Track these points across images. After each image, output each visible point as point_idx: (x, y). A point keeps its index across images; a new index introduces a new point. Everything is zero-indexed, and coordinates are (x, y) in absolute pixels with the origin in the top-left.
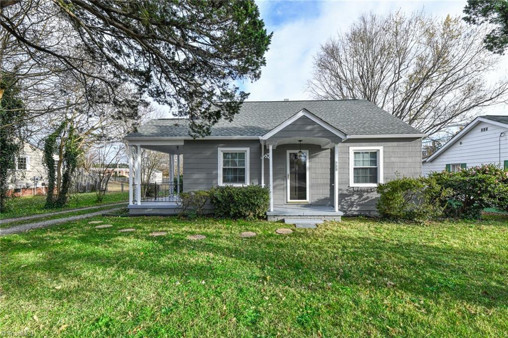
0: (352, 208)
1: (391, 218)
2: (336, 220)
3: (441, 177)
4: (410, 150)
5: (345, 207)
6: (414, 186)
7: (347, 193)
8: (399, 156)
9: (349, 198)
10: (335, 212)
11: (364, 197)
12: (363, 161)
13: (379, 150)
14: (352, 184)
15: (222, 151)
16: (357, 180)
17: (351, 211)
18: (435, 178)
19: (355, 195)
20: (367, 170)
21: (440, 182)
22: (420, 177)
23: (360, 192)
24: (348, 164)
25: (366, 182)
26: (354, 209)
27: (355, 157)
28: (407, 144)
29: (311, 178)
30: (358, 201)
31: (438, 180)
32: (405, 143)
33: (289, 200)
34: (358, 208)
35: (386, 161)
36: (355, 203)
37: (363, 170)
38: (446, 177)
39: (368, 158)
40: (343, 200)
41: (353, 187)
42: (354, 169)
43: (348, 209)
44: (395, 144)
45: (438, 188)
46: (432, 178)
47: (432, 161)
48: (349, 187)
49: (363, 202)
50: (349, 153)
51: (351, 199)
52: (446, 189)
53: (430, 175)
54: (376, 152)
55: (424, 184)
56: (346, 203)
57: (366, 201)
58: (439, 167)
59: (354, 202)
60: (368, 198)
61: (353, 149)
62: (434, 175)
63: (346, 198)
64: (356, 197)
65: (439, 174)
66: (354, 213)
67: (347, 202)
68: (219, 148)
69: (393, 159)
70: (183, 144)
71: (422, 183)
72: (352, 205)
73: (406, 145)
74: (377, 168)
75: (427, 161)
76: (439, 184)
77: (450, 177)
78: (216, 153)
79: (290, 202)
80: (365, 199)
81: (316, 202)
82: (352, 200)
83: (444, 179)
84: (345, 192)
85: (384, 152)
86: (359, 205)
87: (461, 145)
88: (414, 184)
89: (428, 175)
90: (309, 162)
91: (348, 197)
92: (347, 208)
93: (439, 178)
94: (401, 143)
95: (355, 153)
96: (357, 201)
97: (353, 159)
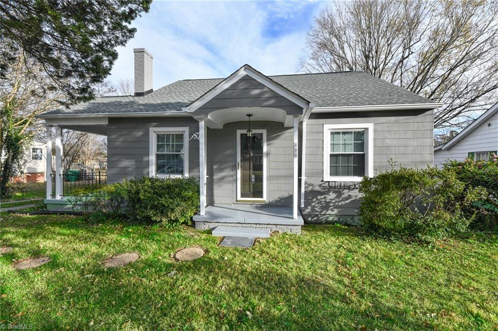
0: (327, 211)
1: (381, 231)
2: (294, 232)
3: (463, 168)
4: (416, 129)
5: (317, 209)
6: (417, 182)
7: (320, 190)
8: (397, 137)
9: (323, 197)
10: (293, 218)
11: (343, 196)
12: (345, 144)
13: (367, 129)
14: (327, 177)
15: (154, 132)
16: (334, 172)
17: (325, 215)
18: (455, 170)
19: (331, 193)
20: (350, 158)
21: (462, 175)
22: (429, 167)
23: (338, 189)
24: (321, 149)
25: (348, 174)
26: (329, 212)
27: (333, 139)
28: (410, 119)
29: (269, 169)
30: (336, 202)
31: (458, 173)
32: (406, 117)
33: (239, 198)
34: (336, 211)
35: (378, 144)
36: (332, 204)
37: (344, 158)
38: (472, 169)
39: (350, 139)
40: (314, 200)
41: (329, 182)
42: (331, 156)
43: (321, 212)
44: (393, 119)
45: (459, 186)
46: (449, 170)
47: (449, 149)
48: (322, 181)
49: (343, 203)
50: (323, 132)
51: (325, 198)
52: (473, 188)
53: (446, 165)
54: (363, 132)
55: (436, 179)
56: (318, 203)
57: (347, 202)
58: (460, 155)
59: (330, 202)
60: (350, 197)
61: (329, 126)
62: (453, 165)
63: (319, 197)
64: (332, 195)
65: (459, 165)
66: (330, 219)
67: (320, 203)
68: (150, 128)
69: (388, 142)
70: (107, 123)
71: (432, 178)
72: (326, 207)
73: (409, 121)
74: (364, 154)
75: (443, 149)
76: (461, 179)
77: (480, 169)
78: (147, 134)
79: (240, 201)
80: (347, 199)
81: (277, 201)
82: (327, 200)
83: (469, 171)
84: (317, 188)
85: (375, 131)
86: (337, 207)
87: (490, 127)
88: (418, 179)
89: (443, 166)
90: (268, 145)
91: (322, 195)
92: (320, 210)
93: (460, 170)
94: (402, 118)
95: (332, 133)
96: (334, 201)
97: (329, 142)
